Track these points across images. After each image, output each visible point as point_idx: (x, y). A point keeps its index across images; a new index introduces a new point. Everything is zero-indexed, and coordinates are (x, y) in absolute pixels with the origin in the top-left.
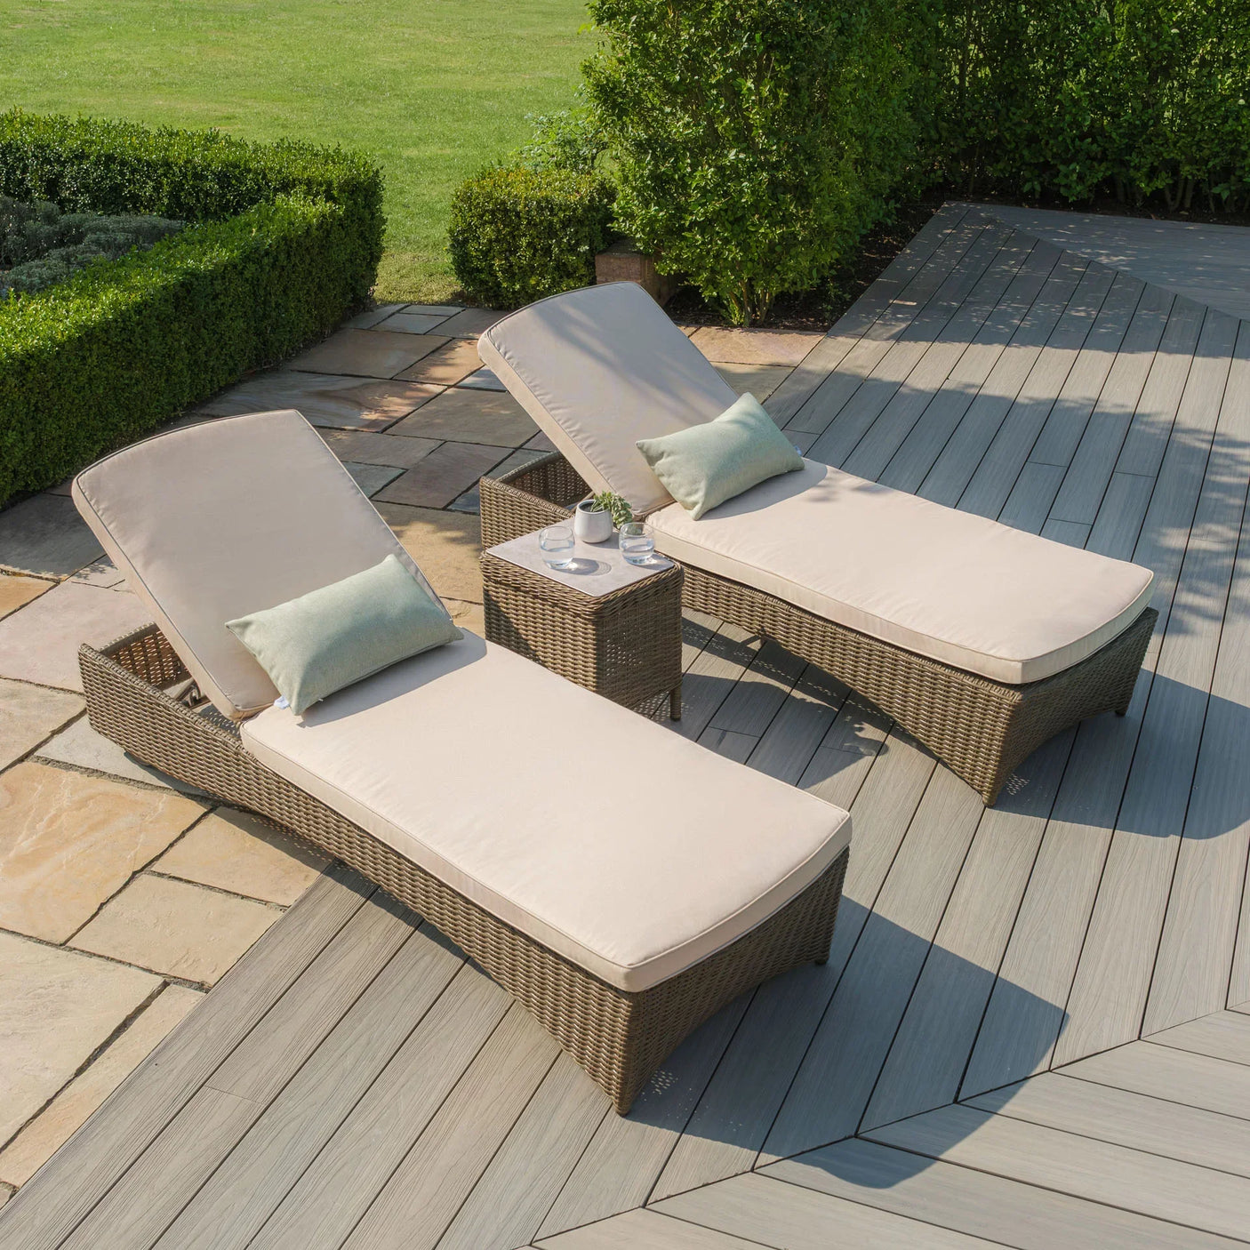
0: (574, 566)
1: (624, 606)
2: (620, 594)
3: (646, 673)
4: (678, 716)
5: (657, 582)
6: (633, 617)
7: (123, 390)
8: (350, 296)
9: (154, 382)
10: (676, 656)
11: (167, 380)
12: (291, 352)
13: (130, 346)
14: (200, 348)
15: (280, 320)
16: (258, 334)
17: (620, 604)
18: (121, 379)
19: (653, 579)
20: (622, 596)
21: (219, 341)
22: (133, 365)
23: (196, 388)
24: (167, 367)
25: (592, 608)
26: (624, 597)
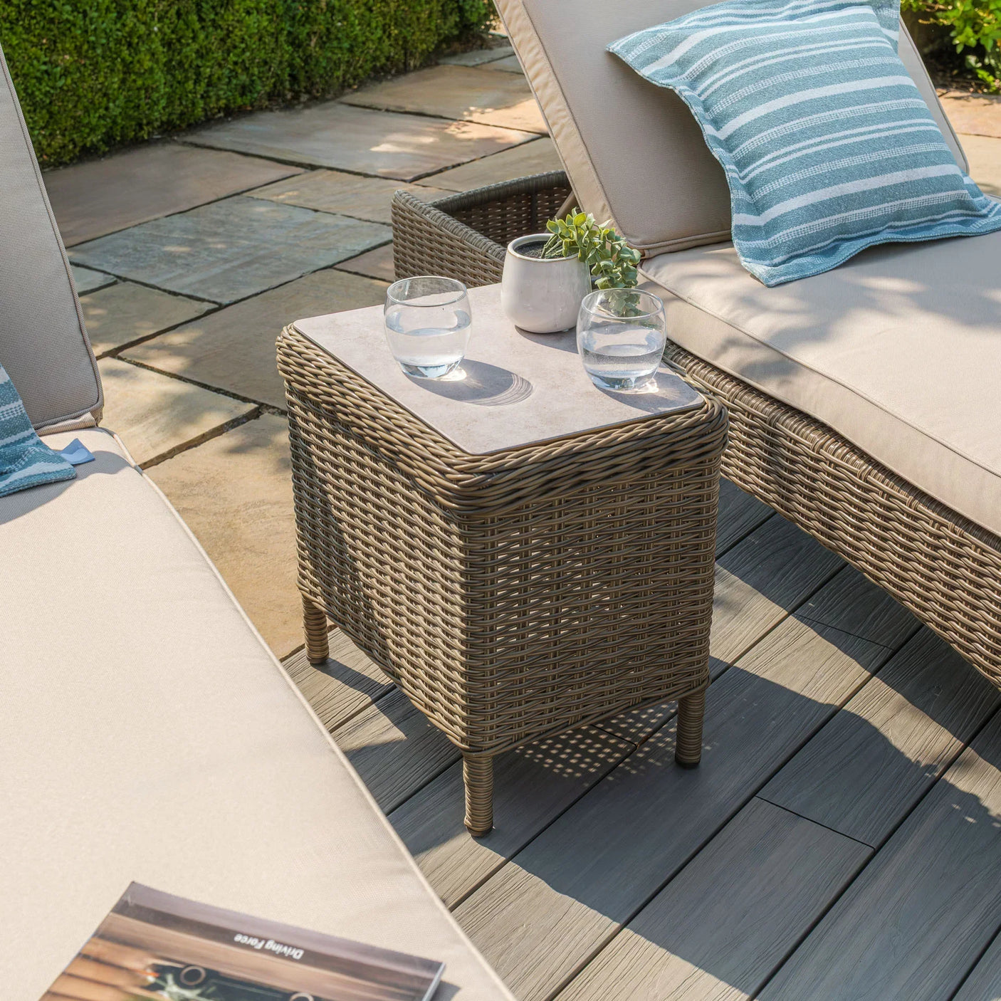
0: (459, 376)
1: (548, 487)
2: (537, 453)
3: (610, 655)
4: (694, 759)
5: (645, 437)
6: (571, 518)
7: (39, 80)
8: (454, 18)
9: (101, 80)
10: (693, 623)
11: (123, 81)
12: (351, 81)
13: (50, 13)
14: (188, 45)
15: (333, 30)
16: (295, 43)
17: (534, 483)
18: (35, 62)
19: (640, 430)
20: (542, 461)
21: (223, 40)
22: (59, 45)
23: (181, 104)
24: (123, 60)
25: (457, 481)
26: (547, 465)
